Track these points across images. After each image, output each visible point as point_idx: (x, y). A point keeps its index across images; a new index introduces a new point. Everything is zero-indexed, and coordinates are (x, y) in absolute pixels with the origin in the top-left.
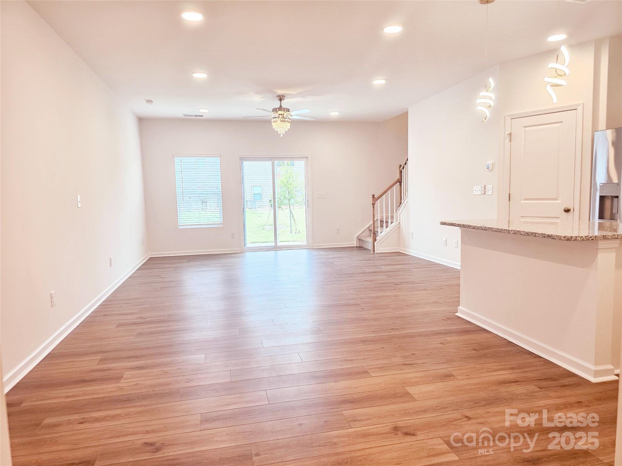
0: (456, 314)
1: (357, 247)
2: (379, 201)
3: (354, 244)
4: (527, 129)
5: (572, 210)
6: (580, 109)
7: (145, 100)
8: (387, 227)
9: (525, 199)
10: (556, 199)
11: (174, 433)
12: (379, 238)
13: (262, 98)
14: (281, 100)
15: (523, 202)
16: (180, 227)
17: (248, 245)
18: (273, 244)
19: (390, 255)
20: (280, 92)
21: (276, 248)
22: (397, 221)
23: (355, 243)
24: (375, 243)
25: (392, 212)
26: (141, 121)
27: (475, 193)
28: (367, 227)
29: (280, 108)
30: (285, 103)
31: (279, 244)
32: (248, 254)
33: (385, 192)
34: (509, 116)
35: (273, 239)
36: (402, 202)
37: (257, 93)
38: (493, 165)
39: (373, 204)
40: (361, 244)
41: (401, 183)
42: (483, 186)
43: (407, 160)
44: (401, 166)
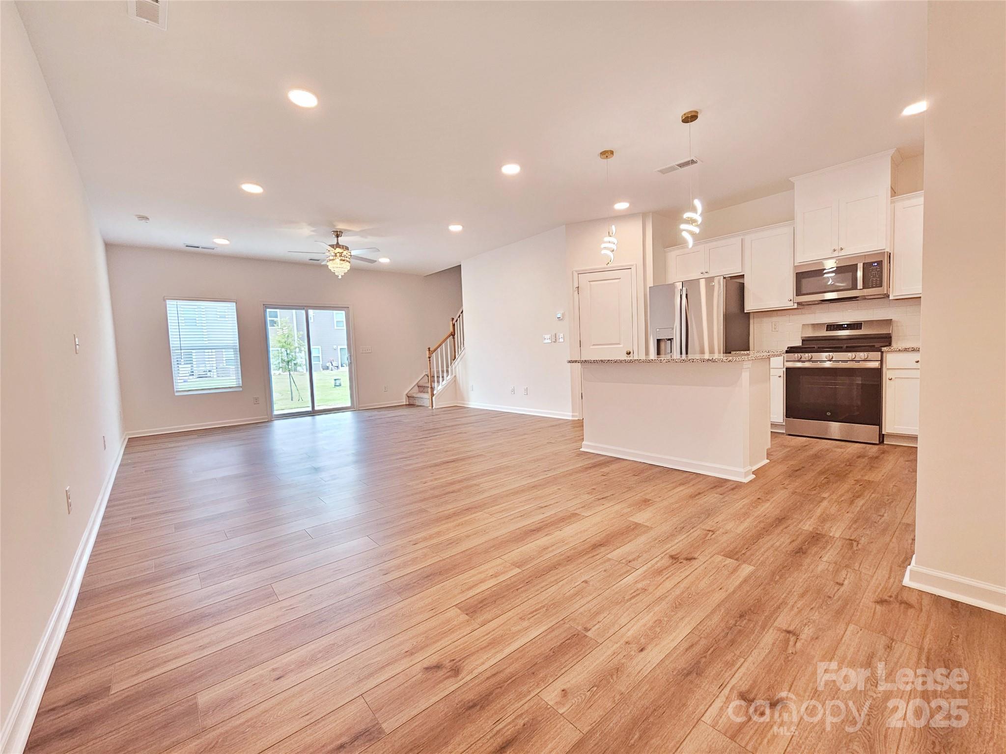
0: (581, 450)
1: (406, 405)
2: (434, 354)
3: (403, 402)
4: (591, 283)
5: (632, 353)
6: (633, 268)
7: (137, 215)
8: (443, 380)
9: (594, 345)
10: (619, 344)
11: (450, 642)
12: (437, 391)
13: (313, 231)
14: (338, 236)
15: (591, 347)
16: (177, 394)
17: (276, 413)
18: (310, 409)
19: (450, 409)
20: (340, 226)
21: (313, 413)
22: (452, 374)
23: (404, 400)
24: (434, 398)
25: (447, 367)
26: (109, 246)
27: (546, 341)
28: (415, 383)
29: (338, 245)
30: (342, 240)
31: (316, 408)
32: (277, 424)
33: (440, 345)
34: (576, 271)
35: (310, 404)
36: (457, 357)
37: (311, 224)
38: (563, 315)
39: (429, 358)
40: (410, 401)
41: (454, 335)
42: (553, 334)
43: (462, 312)
44: (453, 319)
